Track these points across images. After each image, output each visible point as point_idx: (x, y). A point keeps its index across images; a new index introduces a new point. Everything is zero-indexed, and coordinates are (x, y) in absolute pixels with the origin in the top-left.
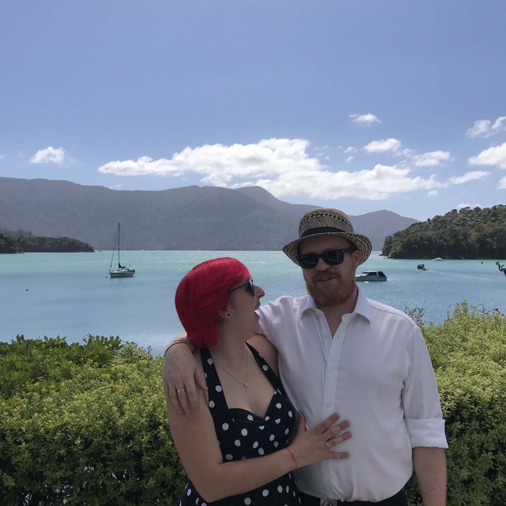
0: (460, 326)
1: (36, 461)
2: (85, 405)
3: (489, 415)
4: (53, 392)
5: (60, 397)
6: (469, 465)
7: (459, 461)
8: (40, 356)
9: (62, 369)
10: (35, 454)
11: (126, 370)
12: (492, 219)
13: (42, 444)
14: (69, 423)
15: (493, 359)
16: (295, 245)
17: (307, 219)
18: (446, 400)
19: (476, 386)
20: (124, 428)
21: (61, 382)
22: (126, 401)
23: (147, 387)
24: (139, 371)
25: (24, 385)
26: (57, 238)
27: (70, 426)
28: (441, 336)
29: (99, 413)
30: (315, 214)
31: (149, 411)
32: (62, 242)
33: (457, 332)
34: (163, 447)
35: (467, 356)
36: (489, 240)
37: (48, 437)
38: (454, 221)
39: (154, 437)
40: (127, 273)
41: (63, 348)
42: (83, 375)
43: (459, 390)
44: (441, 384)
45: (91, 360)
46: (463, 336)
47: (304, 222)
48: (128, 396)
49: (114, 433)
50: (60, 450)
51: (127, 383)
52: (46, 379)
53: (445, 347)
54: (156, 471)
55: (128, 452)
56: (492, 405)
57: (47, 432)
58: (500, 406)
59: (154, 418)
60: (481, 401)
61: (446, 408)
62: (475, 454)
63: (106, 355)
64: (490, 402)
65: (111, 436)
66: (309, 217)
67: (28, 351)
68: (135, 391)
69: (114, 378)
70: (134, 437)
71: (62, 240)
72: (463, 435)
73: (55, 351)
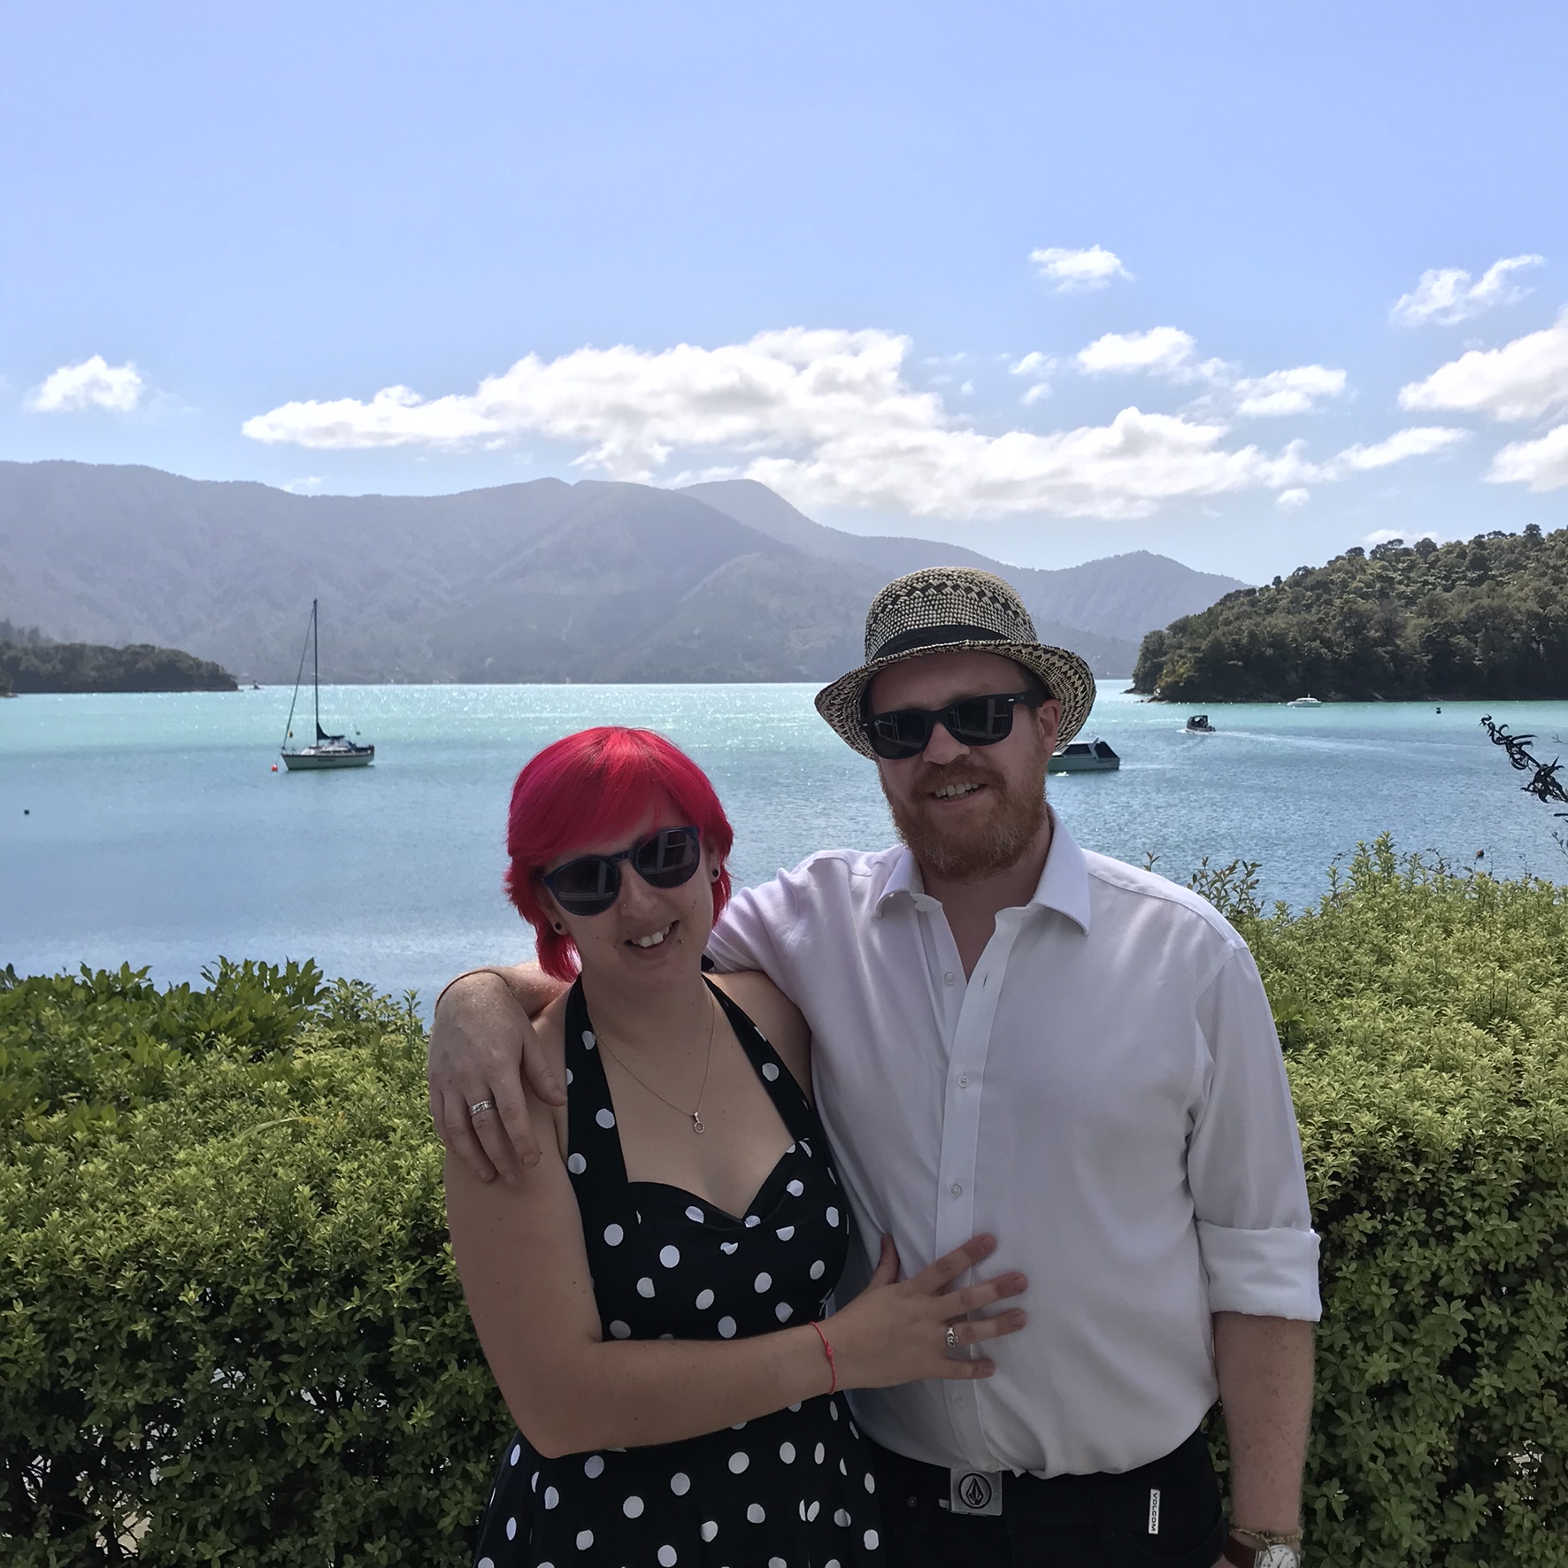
0: (1370, 914)
1: (60, 1357)
2: (210, 1182)
3: (1458, 1190)
4: (110, 1143)
5: (130, 1157)
6: (1395, 1340)
7: (1364, 1329)
8: (67, 1029)
9: (136, 1068)
10: (55, 1335)
11: (339, 1067)
12: (1469, 574)
13: (78, 1303)
14: (160, 1238)
15: (1471, 1018)
16: (858, 685)
17: (893, 603)
18: (1326, 1147)
19: (1417, 1103)
20: (335, 1252)
21: (135, 1108)
22: (339, 1167)
23: (405, 1121)
24: (379, 1070)
25: (17, 1121)
26: (120, 647)
27: (162, 1247)
28: (1313, 947)
29: (252, 1205)
30: (920, 586)
31: (410, 1194)
32: (137, 662)
33: (1361, 933)
34: (457, 1306)
35: (1391, 1008)
36: (1461, 640)
37: (96, 1283)
38: (1355, 584)
39: (427, 1275)
40: (343, 754)
41: (140, 1002)
42: (204, 1085)
43: (1366, 1117)
44: (1311, 1098)
45: (230, 1039)
46: (1380, 948)
47: (883, 611)
48: (344, 1148)
49: (302, 1268)
50: (136, 1322)
51: (343, 1108)
52: (88, 1102)
53: (1326, 980)
54: (435, 1382)
55: (345, 1323)
56: (1468, 1158)
57: (93, 1267)
58: (1491, 1162)
59: (426, 1216)
60: (1433, 1148)
61: (1326, 1172)
62: (1412, 1307)
63: (275, 1020)
64: (1461, 1149)
65: (293, 1277)
66: (899, 596)
67: (29, 1011)
68: (368, 1133)
69: (302, 1093)
70: (364, 1278)
71: (135, 654)
72: (1379, 1251)
73: (114, 1011)
